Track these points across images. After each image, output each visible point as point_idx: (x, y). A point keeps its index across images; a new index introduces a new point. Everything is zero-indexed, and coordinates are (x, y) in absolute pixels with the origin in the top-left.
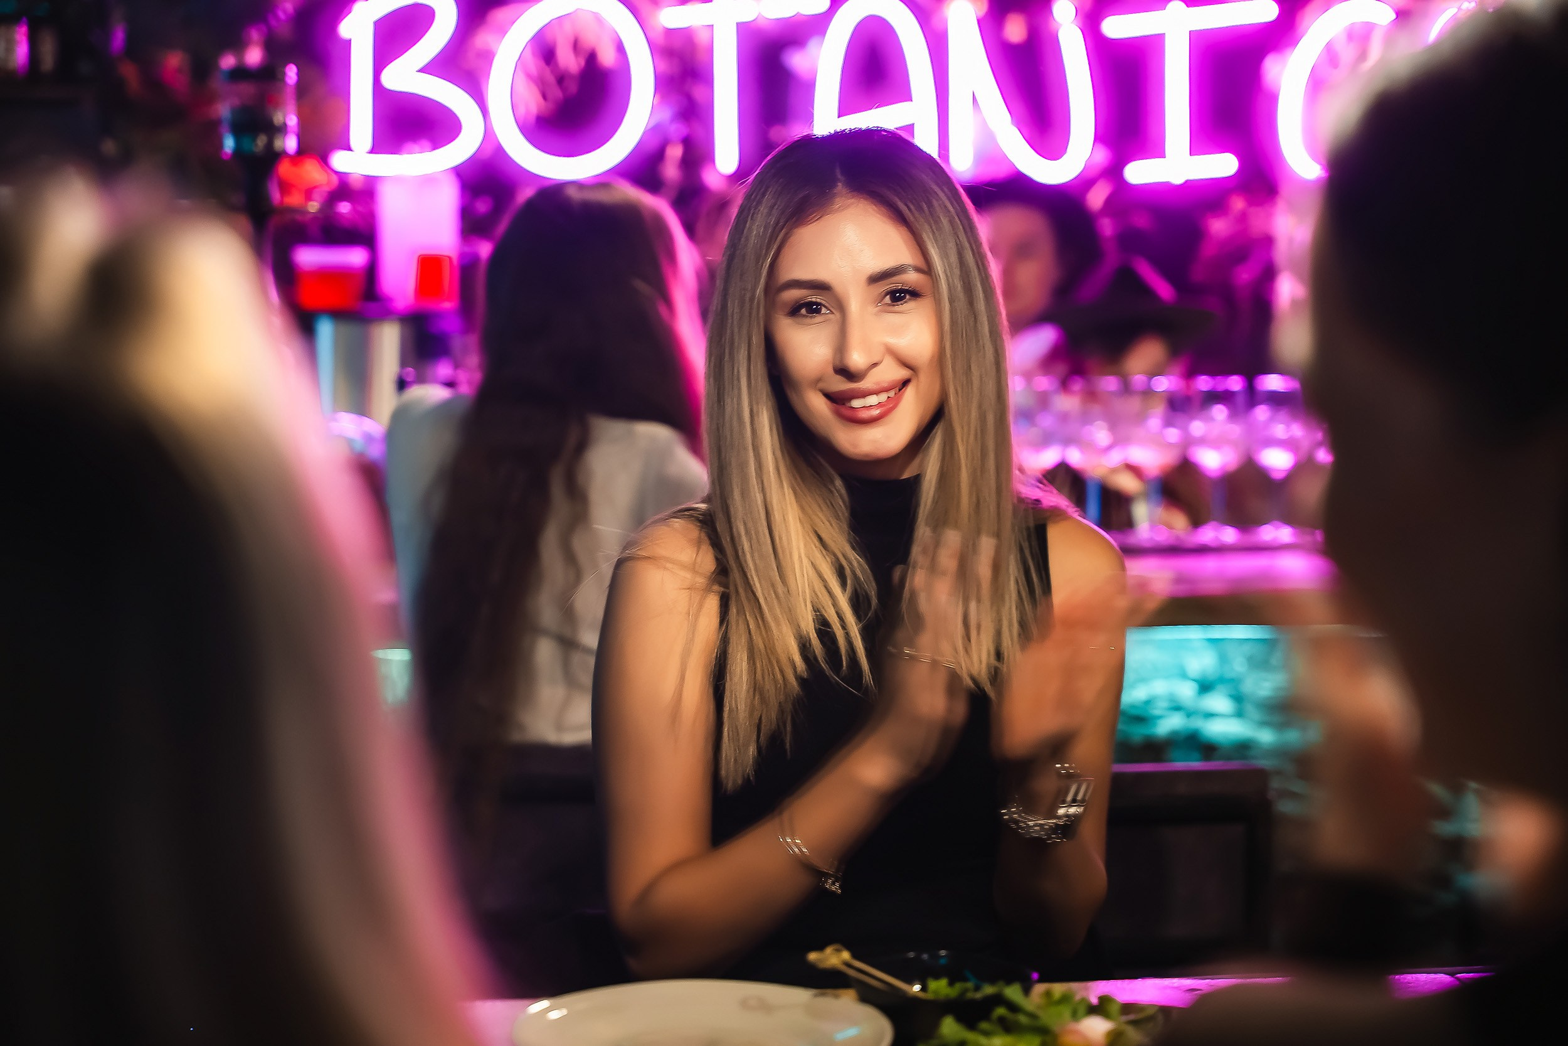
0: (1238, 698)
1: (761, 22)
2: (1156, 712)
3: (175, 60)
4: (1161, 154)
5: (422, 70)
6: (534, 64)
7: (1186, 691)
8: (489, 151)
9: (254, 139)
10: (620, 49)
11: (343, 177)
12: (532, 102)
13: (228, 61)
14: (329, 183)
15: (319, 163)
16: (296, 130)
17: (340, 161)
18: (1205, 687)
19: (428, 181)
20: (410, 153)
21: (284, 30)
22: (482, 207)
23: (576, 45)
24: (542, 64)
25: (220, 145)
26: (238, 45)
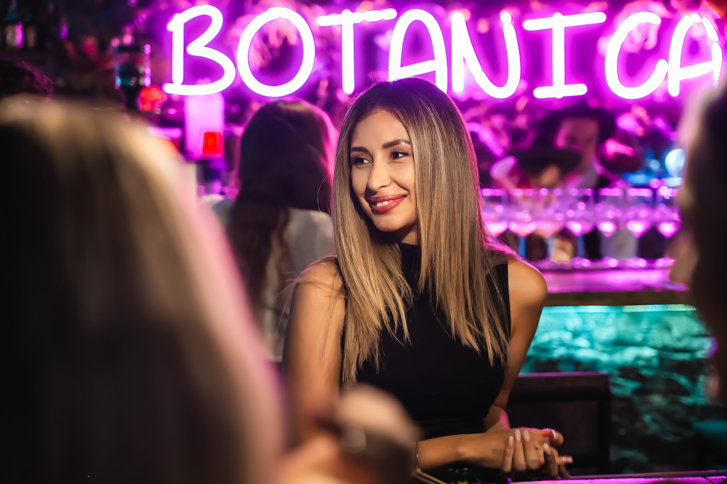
0: (591, 340)
1: (364, 23)
2: (553, 347)
3: (91, 41)
4: (551, 84)
5: (206, 46)
6: (258, 43)
7: (567, 337)
8: (237, 84)
9: (130, 80)
10: (299, 36)
11: (169, 96)
12: (258, 61)
13: (115, 43)
14: (163, 98)
15: (158, 89)
16: (150, 75)
17: (168, 88)
18: (576, 334)
19: (209, 98)
20: (201, 84)
21: (141, 28)
22: (234, 109)
23: (278, 34)
24: (262, 42)
25: (114, 82)
26: (120, 34)
